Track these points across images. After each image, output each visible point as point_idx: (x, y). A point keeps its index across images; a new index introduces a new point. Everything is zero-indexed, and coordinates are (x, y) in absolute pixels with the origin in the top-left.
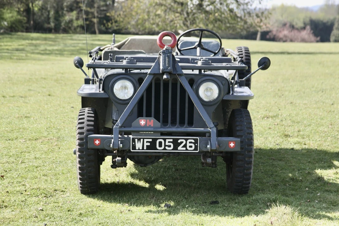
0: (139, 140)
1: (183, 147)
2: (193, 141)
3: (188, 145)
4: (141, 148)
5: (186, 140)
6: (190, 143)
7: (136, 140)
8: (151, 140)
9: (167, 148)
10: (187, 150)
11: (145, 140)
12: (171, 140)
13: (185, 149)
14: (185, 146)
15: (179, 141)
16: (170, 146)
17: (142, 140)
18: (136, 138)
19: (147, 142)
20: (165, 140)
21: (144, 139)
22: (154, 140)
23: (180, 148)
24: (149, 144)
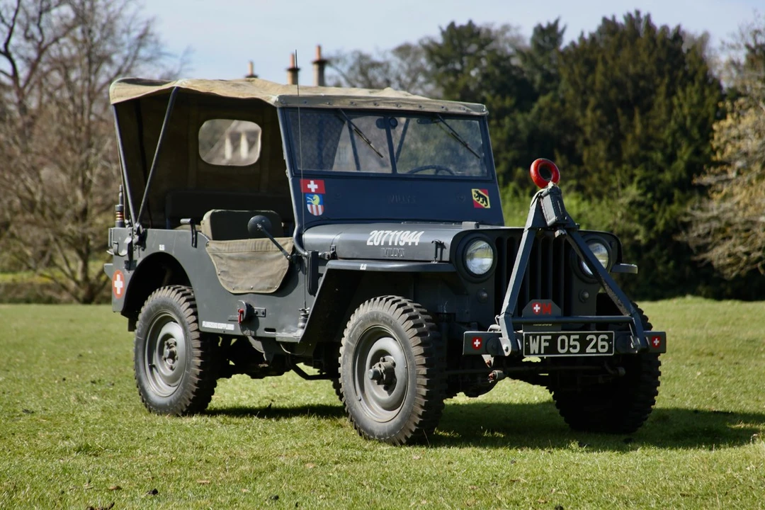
0: (534, 337)
1: (592, 348)
2: (606, 337)
3: (600, 343)
4: (537, 352)
5: (597, 335)
6: (603, 340)
7: (531, 337)
8: (550, 337)
9: (571, 350)
10: (598, 352)
11: (542, 337)
12: (577, 337)
13: (594, 351)
14: (595, 346)
15: (588, 338)
16: (575, 347)
17: (538, 337)
18: (531, 335)
19: (545, 341)
20: (569, 336)
21: (541, 335)
22: (555, 337)
23: (588, 350)
24: (547, 344)
